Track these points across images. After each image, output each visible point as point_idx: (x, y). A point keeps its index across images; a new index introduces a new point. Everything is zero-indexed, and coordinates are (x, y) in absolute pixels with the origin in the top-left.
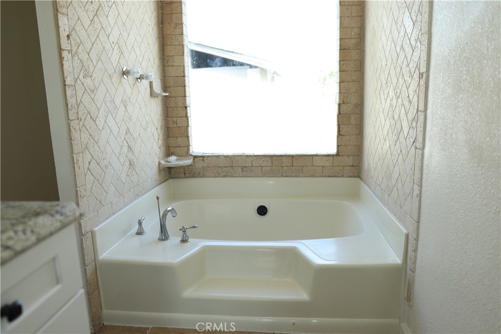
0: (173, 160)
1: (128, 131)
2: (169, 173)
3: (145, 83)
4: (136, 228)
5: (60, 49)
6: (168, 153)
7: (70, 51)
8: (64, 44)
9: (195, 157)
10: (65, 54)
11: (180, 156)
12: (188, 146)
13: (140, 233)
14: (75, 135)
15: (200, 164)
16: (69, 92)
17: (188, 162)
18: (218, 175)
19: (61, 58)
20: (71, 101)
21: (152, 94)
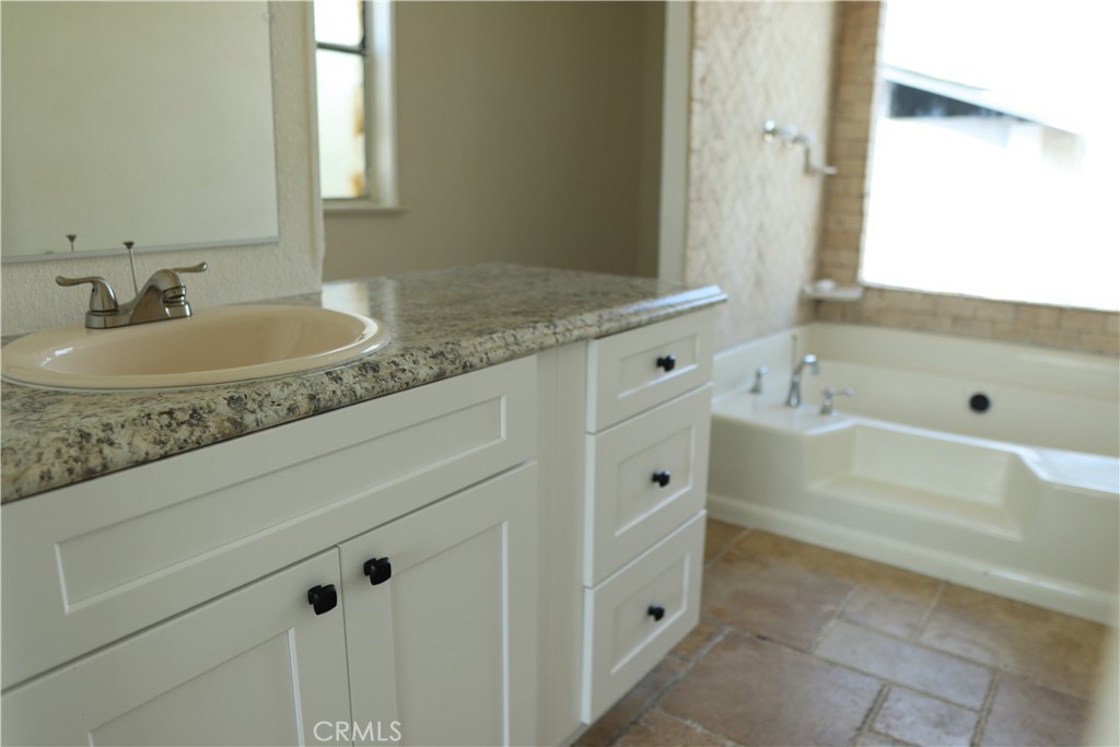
0: (827, 288)
1: (761, 228)
2: (816, 310)
3: (799, 149)
4: (750, 383)
5: (690, 99)
6: (820, 271)
7: (701, 101)
8: (697, 93)
9: (868, 289)
10: (697, 107)
11: (840, 283)
12: (855, 266)
13: (756, 390)
14: (693, 221)
15: (873, 302)
16: (694, 160)
17: (852, 294)
18: (904, 326)
19: (690, 111)
20: (695, 173)
21: (808, 169)
